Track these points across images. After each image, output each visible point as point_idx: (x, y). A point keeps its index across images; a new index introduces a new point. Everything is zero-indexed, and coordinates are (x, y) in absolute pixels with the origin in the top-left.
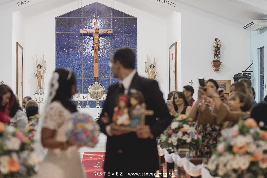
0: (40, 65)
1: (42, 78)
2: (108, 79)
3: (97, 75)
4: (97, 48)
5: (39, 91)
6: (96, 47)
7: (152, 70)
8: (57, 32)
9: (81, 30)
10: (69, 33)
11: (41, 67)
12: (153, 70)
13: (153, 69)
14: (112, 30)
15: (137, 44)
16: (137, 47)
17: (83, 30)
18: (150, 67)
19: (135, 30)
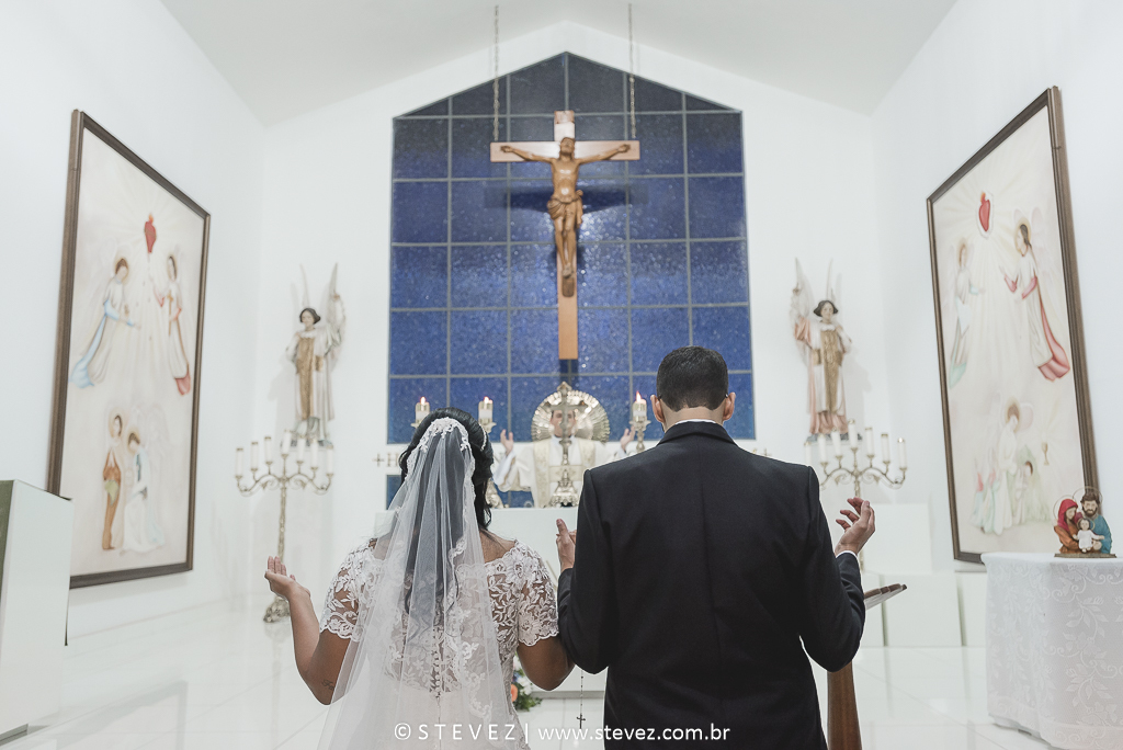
0: (313, 312)
1: (317, 369)
2: (620, 373)
3: (569, 351)
4: (570, 223)
5: (303, 428)
6: (564, 221)
7: (825, 327)
8: (399, 176)
9: (495, 147)
10: (449, 179)
11: (317, 319)
12: (831, 327)
13: (829, 322)
14: (635, 145)
15: (745, 223)
16: (746, 235)
17: (503, 149)
18: (818, 312)
19: (735, 160)
